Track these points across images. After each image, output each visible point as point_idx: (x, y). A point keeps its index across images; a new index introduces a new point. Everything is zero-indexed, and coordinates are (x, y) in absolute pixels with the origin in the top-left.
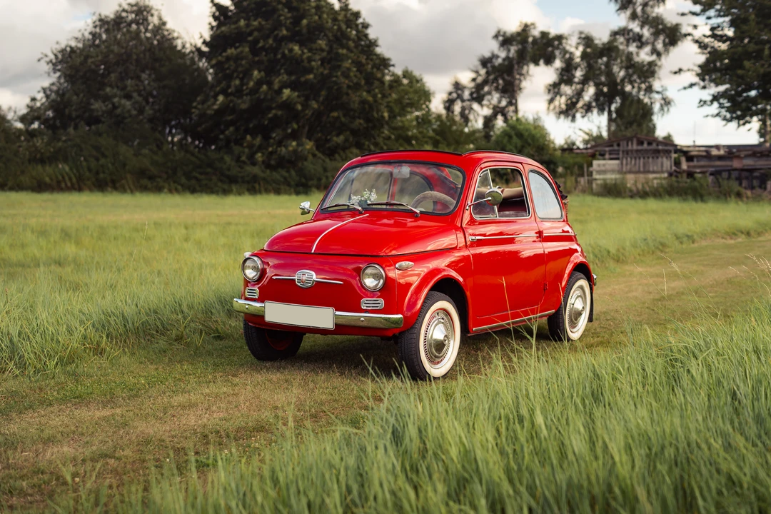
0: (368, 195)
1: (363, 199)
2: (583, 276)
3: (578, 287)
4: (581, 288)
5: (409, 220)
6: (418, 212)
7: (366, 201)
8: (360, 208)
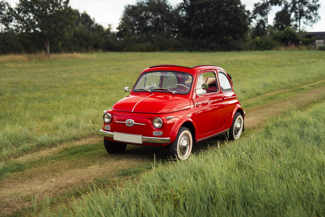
0: (153, 85)
1: (151, 86)
2: (240, 114)
3: (239, 118)
4: (240, 119)
5: (171, 96)
6: (174, 93)
7: (152, 88)
8: (150, 91)
